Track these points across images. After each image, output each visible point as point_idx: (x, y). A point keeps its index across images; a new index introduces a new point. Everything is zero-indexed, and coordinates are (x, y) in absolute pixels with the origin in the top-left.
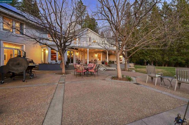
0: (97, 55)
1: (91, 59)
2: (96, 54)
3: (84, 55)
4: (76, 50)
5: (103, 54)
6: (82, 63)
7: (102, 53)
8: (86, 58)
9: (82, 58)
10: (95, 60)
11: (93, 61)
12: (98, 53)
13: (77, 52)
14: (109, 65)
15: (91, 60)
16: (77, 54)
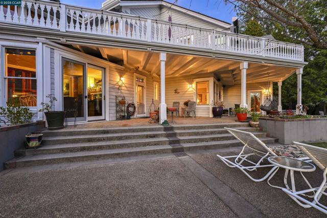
0: (194, 85)
1: (175, 98)
2: (191, 83)
3: (150, 88)
4: (113, 65)
5: (214, 83)
6: (143, 113)
7: (211, 80)
8: (156, 98)
9: (141, 97)
10: (186, 104)
11: (182, 105)
12: (198, 80)
13: (121, 74)
14: (259, 126)
15: (175, 103)
16: (122, 81)
